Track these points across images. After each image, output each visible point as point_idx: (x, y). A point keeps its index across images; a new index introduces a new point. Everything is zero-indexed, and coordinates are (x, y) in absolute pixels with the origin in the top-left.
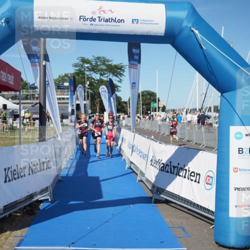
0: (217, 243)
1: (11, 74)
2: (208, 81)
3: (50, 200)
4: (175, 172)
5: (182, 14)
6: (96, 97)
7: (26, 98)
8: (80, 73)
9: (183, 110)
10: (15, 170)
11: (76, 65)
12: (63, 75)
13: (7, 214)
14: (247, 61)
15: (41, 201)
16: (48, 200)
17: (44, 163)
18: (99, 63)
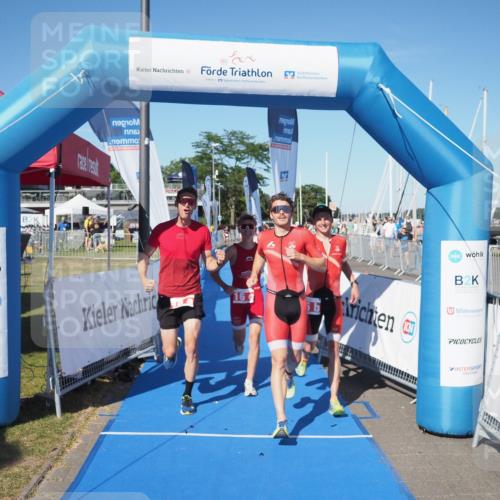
0: (421, 428)
1: (93, 159)
2: (407, 170)
3: (155, 358)
4: (354, 314)
5: (364, 62)
6: (229, 195)
7: (120, 197)
8: (204, 157)
9: (368, 215)
10: (99, 311)
11: (197, 145)
12: (178, 160)
13: (89, 379)
14: (470, 138)
15: (142, 360)
16: (152, 357)
17: (145, 300)
18: (234, 142)
